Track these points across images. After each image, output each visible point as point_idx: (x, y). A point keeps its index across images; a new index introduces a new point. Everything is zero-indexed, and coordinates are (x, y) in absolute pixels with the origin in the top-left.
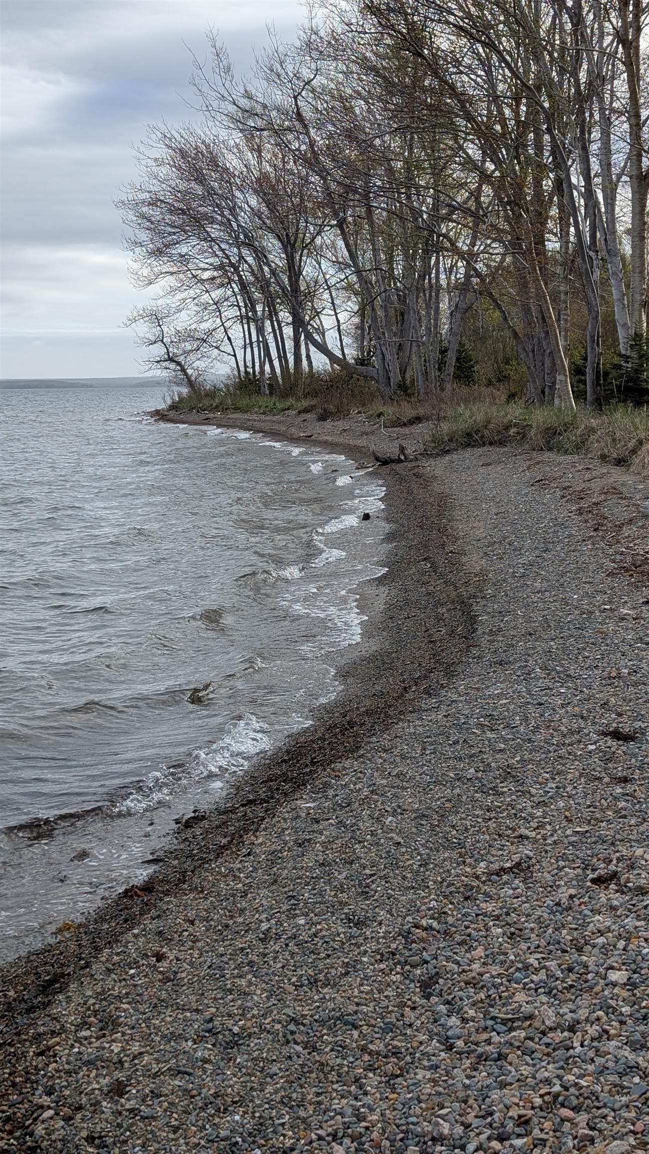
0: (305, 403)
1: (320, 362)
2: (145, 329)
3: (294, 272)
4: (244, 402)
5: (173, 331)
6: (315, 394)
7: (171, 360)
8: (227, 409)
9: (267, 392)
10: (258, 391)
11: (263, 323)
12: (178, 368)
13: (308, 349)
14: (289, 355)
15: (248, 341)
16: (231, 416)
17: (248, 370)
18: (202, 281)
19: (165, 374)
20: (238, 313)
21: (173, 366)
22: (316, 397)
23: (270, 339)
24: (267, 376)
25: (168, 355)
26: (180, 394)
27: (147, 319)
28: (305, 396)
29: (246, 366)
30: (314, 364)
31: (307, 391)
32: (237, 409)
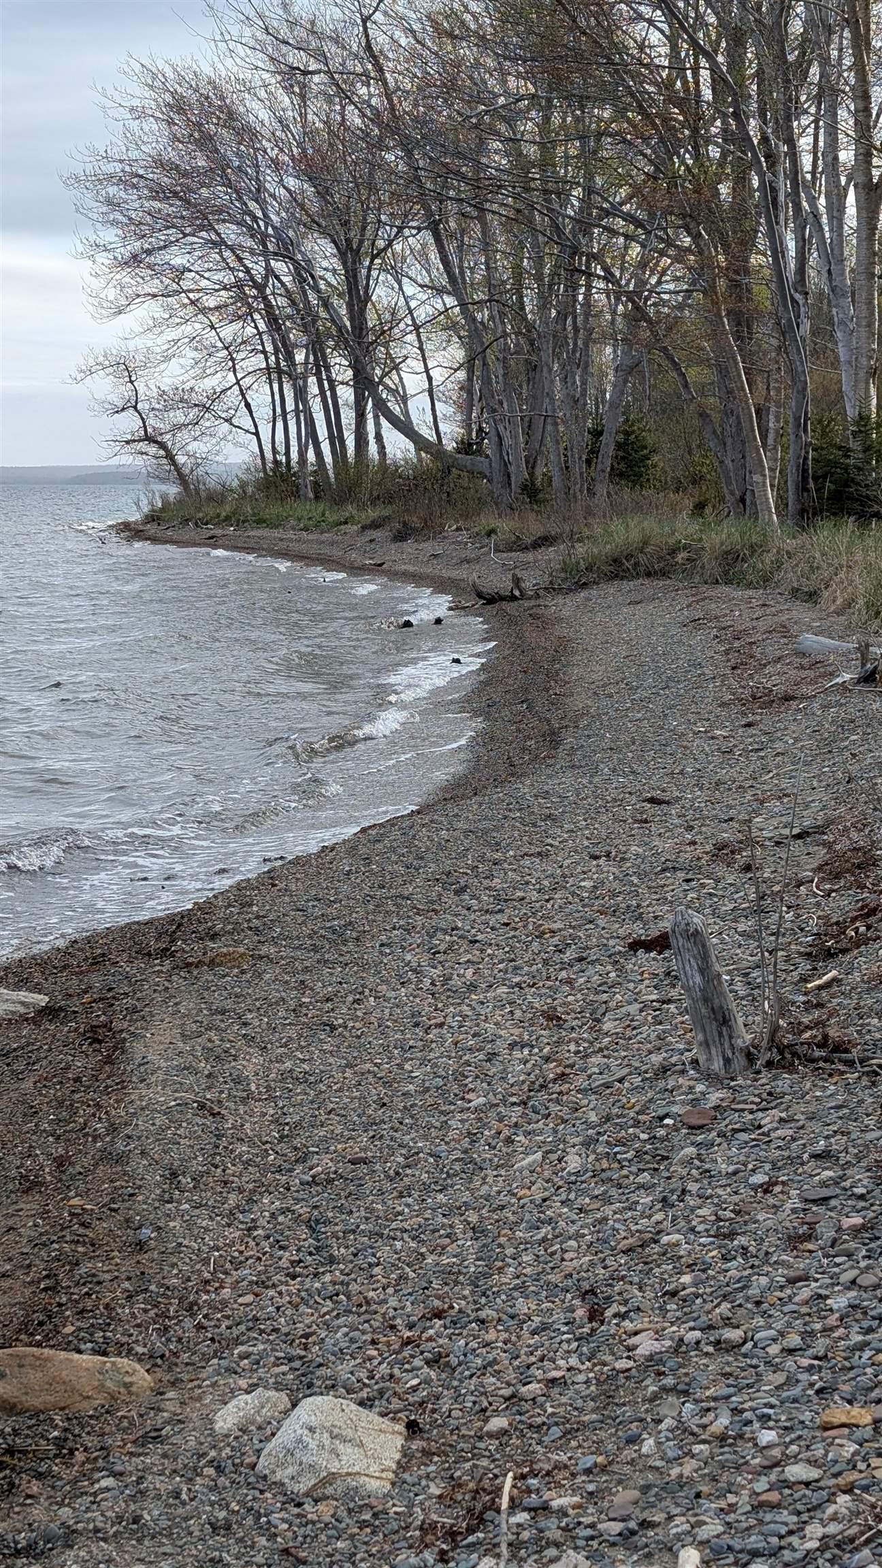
0: (372, 514)
1: (398, 446)
2: (107, 387)
3: (358, 298)
4: (273, 510)
5: (154, 393)
6: (389, 499)
7: (149, 439)
8: (244, 522)
9: (311, 495)
10: (296, 492)
11: (305, 382)
12: (162, 452)
13: (378, 425)
14: (346, 434)
15: (278, 410)
16: (252, 533)
17: (278, 458)
18: (204, 311)
19: (140, 461)
20: (264, 365)
21: (152, 449)
22: (390, 503)
23: (316, 406)
24: (310, 468)
25: (146, 431)
26: (164, 497)
27: (110, 370)
28: (374, 501)
29: (275, 451)
30: (387, 450)
31: (375, 494)
32: (260, 522)
